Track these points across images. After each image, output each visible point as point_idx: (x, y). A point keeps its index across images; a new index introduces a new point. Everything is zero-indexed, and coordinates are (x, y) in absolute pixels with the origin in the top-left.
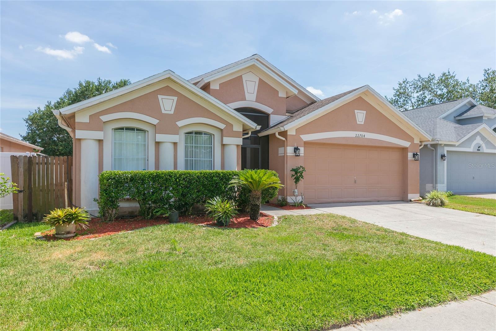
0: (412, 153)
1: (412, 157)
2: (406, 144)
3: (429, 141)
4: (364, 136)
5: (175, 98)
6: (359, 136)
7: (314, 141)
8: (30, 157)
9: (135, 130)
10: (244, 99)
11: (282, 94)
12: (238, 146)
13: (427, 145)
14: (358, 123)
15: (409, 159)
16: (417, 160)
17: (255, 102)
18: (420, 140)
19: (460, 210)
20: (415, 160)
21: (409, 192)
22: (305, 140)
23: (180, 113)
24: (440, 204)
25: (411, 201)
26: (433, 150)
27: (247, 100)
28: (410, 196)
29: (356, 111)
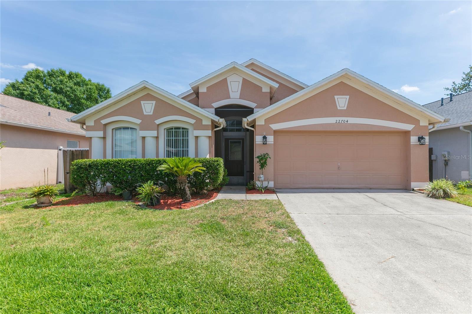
0: (417, 137)
1: (418, 142)
2: (408, 127)
3: (441, 122)
4: (347, 121)
5: (154, 102)
6: (340, 122)
7: (285, 130)
8: (73, 151)
9: (129, 129)
10: (229, 97)
11: (266, 90)
12: (209, 137)
13: (459, 127)
14: (339, 108)
15: (411, 143)
16: (423, 144)
17: (239, 99)
18: (429, 122)
19: (465, 205)
20: (420, 145)
21: (412, 180)
22: (274, 129)
23: (157, 114)
24: (443, 195)
25: (413, 190)
26: (469, 133)
27: (231, 98)
28: (414, 185)
29: (336, 97)
